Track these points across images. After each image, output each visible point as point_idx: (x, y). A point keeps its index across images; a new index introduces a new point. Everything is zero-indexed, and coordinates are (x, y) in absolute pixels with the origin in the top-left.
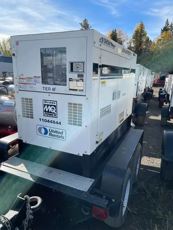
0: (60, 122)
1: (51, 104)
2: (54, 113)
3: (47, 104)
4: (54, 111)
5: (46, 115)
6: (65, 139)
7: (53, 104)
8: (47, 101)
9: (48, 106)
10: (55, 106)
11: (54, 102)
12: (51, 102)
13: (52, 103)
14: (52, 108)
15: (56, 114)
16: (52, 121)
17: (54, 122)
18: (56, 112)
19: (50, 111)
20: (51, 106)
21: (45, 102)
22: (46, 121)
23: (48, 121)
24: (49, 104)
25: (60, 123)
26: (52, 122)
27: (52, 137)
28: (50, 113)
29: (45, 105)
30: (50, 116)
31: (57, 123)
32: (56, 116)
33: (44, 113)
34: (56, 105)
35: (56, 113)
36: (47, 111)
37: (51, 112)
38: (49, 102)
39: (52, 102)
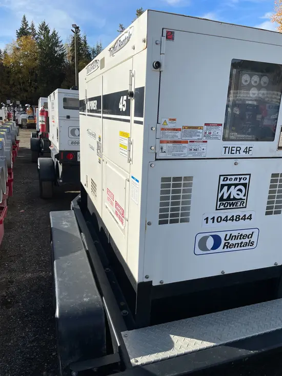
0: (251, 215)
1: (237, 182)
2: (241, 199)
3: (228, 182)
4: (241, 196)
5: (222, 207)
6: (255, 245)
7: (242, 181)
8: (229, 177)
9: (229, 186)
10: (245, 185)
11: (243, 177)
12: (238, 177)
13: (240, 179)
14: (238, 190)
15: (245, 201)
16: (233, 216)
17: (238, 218)
18: (244, 196)
19: (232, 197)
20: (236, 185)
21: (224, 181)
22: (220, 220)
23: (226, 219)
24: (233, 182)
25: (250, 218)
26: (235, 218)
27: (229, 249)
28: (231, 202)
29: (223, 186)
30: (231, 207)
31: (244, 218)
32: (244, 205)
33: (219, 203)
34: (247, 181)
35: (245, 198)
36: (225, 197)
37: (234, 199)
38: (233, 177)
39: (241, 177)
